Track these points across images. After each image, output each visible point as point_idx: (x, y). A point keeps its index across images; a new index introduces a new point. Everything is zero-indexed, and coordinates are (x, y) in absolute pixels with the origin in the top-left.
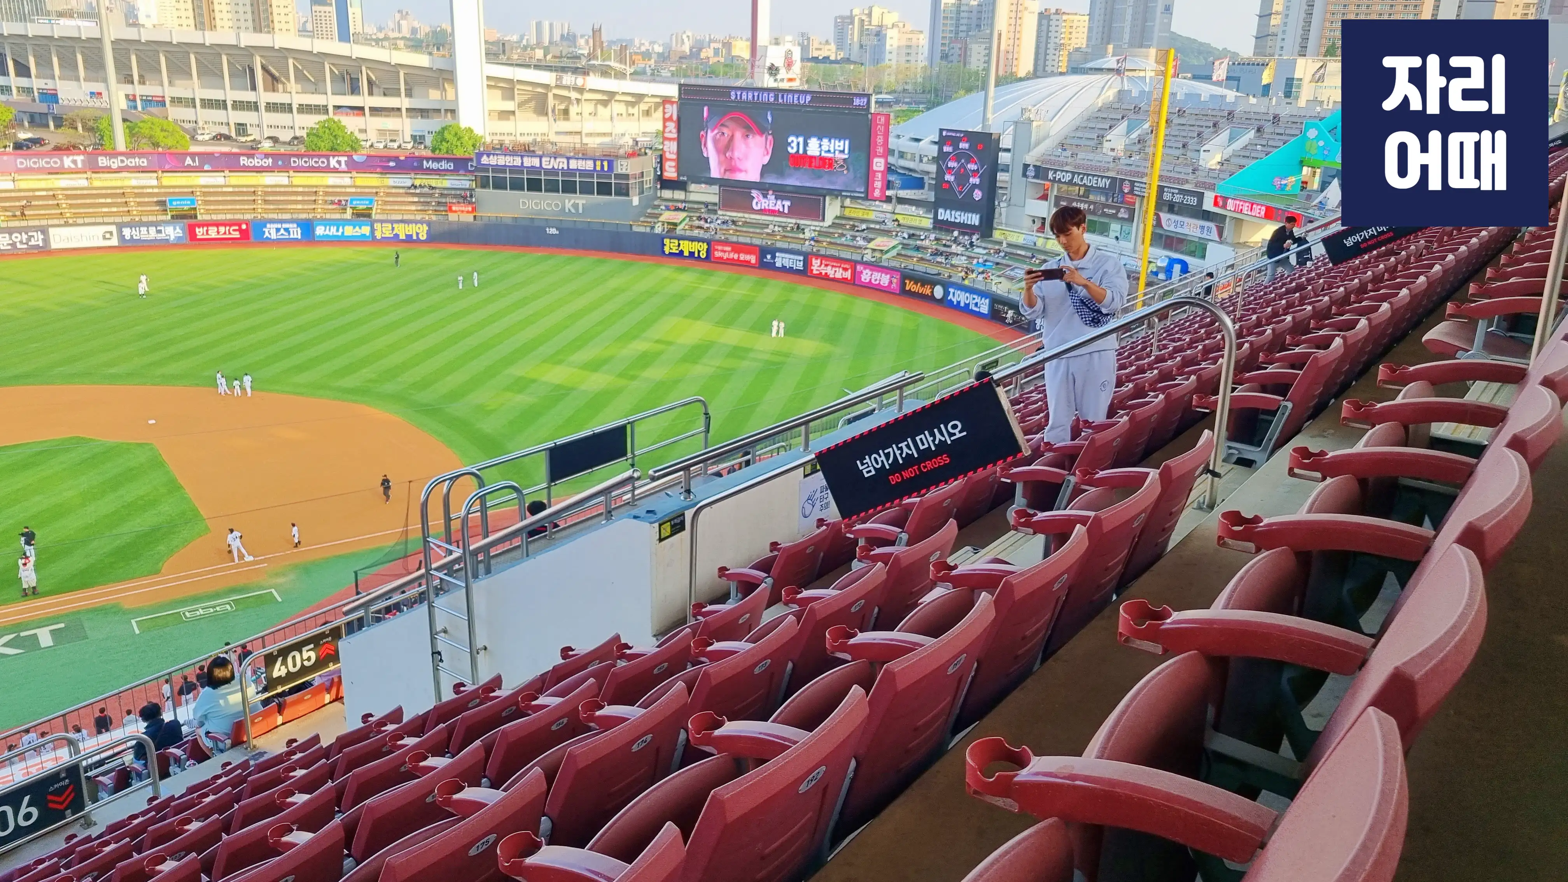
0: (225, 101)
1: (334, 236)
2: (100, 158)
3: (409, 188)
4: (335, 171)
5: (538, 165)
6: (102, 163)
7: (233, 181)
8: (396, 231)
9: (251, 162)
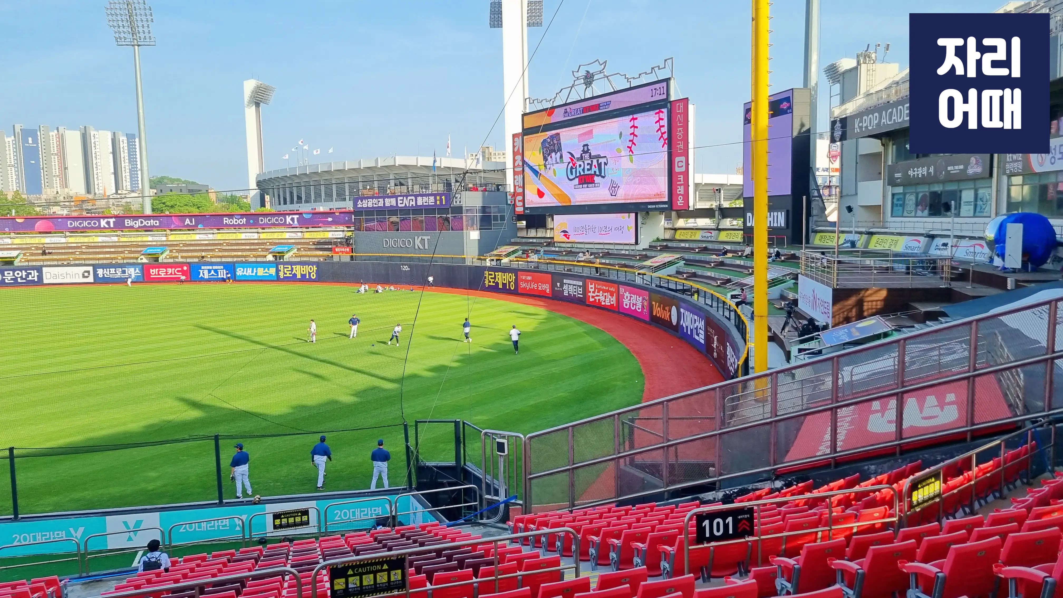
1: (249, 275)
2: (126, 220)
4: (290, 226)
5: (395, 205)
6: (128, 224)
7: (219, 237)
8: (294, 271)
9: (231, 222)
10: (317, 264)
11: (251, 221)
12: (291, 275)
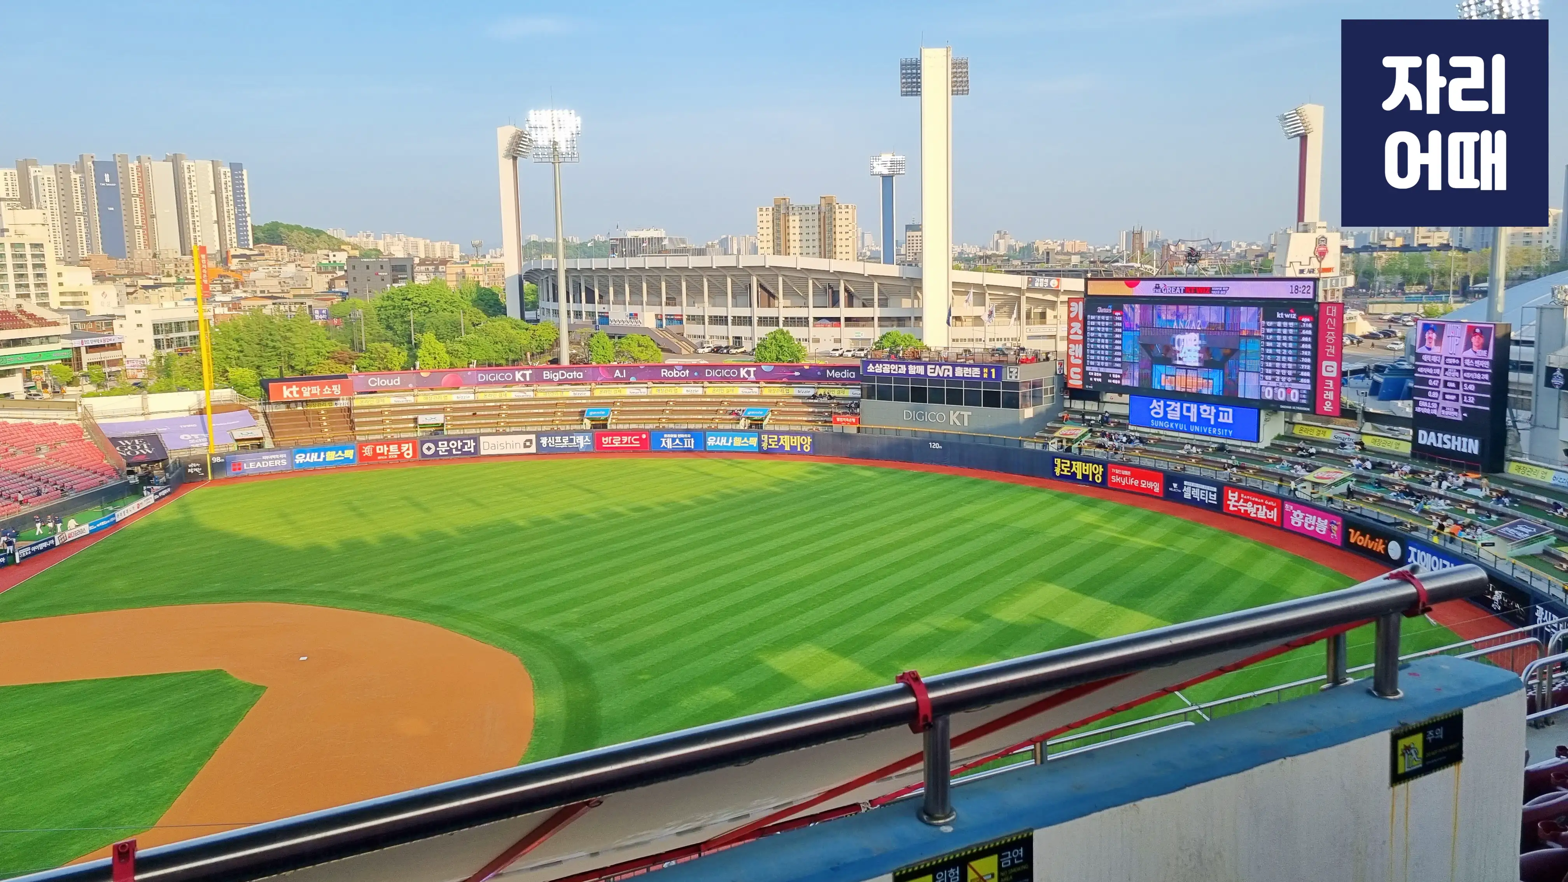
1: (722, 446)
2: (544, 372)
3: (809, 398)
4: (744, 380)
5: (923, 373)
6: (546, 377)
7: (654, 391)
8: (782, 442)
9: (671, 374)
10: (813, 435)
11: (696, 374)
12: (777, 447)
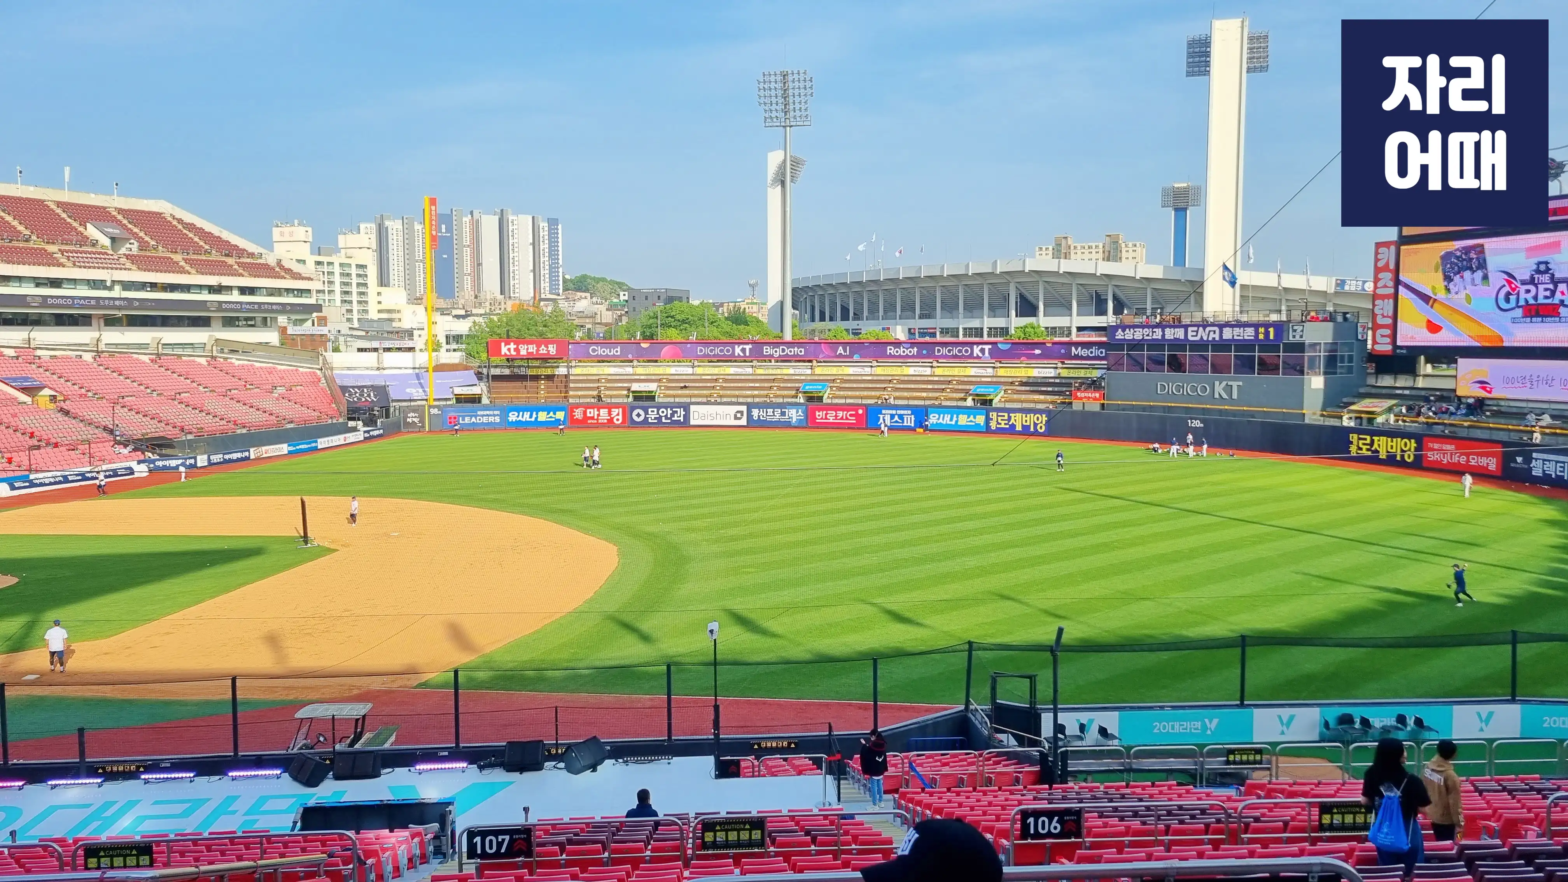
0: (982, 329)
1: (946, 424)
2: (765, 348)
4: (978, 360)
5: (1182, 337)
6: (767, 352)
7: (879, 371)
8: (1012, 421)
9: (897, 352)
10: (1046, 412)
11: (924, 352)
12: (1008, 426)
